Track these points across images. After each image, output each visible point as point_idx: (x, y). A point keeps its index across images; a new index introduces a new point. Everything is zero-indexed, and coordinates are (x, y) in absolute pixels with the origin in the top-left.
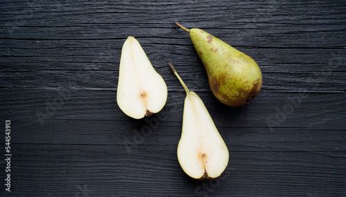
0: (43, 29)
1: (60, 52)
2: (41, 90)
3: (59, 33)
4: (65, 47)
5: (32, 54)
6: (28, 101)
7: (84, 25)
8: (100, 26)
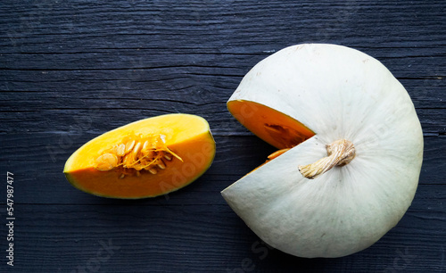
0: (51, 56)
1: (73, 86)
2: (49, 134)
3: (71, 62)
4: (78, 79)
5: (37, 89)
6: (32, 149)
7: (103, 51)
8: (123, 52)
